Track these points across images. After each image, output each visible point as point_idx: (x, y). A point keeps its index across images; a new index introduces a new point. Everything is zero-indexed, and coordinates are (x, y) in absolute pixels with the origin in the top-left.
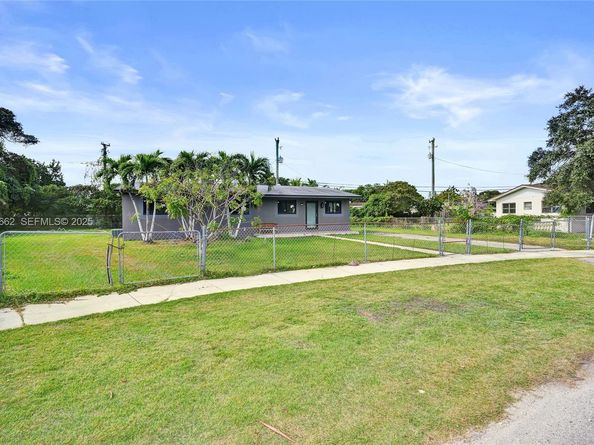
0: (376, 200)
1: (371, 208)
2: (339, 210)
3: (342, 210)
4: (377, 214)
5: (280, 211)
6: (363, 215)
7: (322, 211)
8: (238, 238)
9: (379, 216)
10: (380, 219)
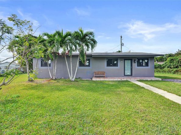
0: (172, 60)
1: (168, 64)
2: (147, 64)
3: (149, 64)
4: (172, 67)
5: (109, 65)
6: (164, 67)
7: (135, 65)
8: (75, 81)
9: (174, 68)
10: (175, 69)
